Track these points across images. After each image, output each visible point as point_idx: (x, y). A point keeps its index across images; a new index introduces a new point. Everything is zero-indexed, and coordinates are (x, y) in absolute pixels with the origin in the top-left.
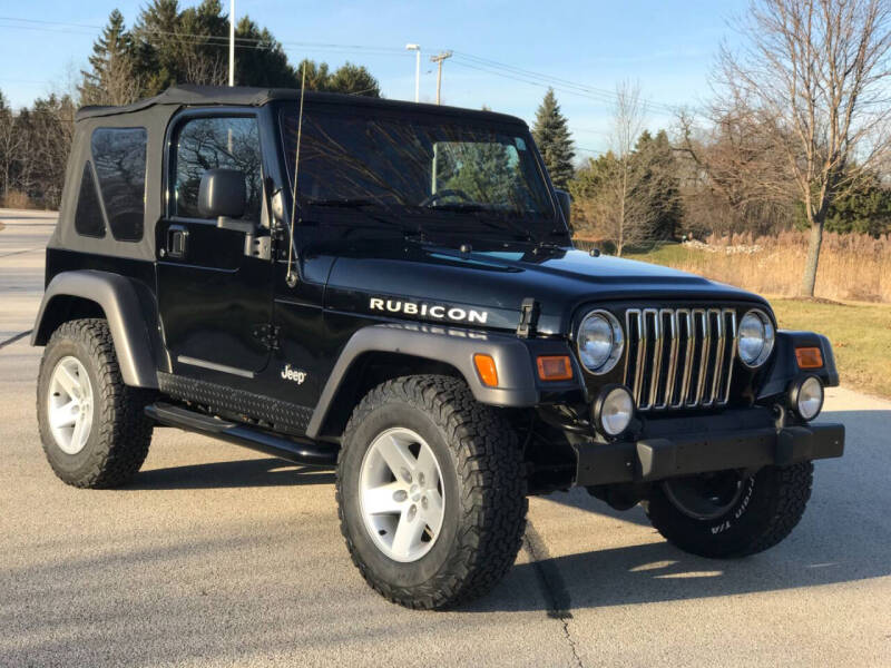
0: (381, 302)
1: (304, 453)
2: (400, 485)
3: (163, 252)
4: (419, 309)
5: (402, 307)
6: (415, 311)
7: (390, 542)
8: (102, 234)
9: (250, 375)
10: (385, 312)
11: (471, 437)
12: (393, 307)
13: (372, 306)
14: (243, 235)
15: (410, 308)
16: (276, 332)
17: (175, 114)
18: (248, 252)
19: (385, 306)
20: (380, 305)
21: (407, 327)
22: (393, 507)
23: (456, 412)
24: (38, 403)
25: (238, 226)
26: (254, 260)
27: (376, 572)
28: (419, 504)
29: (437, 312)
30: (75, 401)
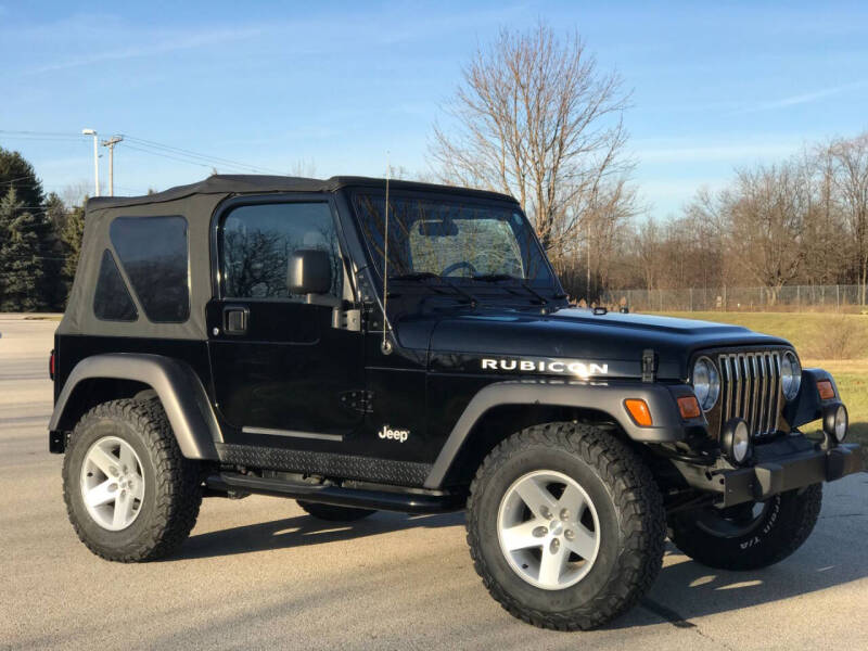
0: (495, 362)
1: (413, 504)
2: (539, 521)
3: (216, 331)
4: (537, 365)
5: (518, 365)
6: (533, 368)
7: (536, 575)
8: (134, 317)
9: (339, 438)
10: (499, 370)
11: (623, 472)
12: (508, 365)
13: (484, 366)
14: (330, 309)
15: (527, 365)
16: (370, 397)
17: (220, 203)
18: (336, 325)
19: (498, 365)
20: (493, 364)
21: (524, 381)
22: (533, 542)
23: (605, 452)
24: (66, 486)
25: (325, 301)
26: (343, 331)
27: (525, 602)
28: (561, 537)
29: (555, 367)
30: (112, 479)
